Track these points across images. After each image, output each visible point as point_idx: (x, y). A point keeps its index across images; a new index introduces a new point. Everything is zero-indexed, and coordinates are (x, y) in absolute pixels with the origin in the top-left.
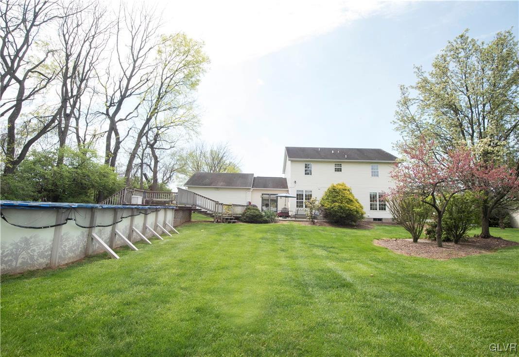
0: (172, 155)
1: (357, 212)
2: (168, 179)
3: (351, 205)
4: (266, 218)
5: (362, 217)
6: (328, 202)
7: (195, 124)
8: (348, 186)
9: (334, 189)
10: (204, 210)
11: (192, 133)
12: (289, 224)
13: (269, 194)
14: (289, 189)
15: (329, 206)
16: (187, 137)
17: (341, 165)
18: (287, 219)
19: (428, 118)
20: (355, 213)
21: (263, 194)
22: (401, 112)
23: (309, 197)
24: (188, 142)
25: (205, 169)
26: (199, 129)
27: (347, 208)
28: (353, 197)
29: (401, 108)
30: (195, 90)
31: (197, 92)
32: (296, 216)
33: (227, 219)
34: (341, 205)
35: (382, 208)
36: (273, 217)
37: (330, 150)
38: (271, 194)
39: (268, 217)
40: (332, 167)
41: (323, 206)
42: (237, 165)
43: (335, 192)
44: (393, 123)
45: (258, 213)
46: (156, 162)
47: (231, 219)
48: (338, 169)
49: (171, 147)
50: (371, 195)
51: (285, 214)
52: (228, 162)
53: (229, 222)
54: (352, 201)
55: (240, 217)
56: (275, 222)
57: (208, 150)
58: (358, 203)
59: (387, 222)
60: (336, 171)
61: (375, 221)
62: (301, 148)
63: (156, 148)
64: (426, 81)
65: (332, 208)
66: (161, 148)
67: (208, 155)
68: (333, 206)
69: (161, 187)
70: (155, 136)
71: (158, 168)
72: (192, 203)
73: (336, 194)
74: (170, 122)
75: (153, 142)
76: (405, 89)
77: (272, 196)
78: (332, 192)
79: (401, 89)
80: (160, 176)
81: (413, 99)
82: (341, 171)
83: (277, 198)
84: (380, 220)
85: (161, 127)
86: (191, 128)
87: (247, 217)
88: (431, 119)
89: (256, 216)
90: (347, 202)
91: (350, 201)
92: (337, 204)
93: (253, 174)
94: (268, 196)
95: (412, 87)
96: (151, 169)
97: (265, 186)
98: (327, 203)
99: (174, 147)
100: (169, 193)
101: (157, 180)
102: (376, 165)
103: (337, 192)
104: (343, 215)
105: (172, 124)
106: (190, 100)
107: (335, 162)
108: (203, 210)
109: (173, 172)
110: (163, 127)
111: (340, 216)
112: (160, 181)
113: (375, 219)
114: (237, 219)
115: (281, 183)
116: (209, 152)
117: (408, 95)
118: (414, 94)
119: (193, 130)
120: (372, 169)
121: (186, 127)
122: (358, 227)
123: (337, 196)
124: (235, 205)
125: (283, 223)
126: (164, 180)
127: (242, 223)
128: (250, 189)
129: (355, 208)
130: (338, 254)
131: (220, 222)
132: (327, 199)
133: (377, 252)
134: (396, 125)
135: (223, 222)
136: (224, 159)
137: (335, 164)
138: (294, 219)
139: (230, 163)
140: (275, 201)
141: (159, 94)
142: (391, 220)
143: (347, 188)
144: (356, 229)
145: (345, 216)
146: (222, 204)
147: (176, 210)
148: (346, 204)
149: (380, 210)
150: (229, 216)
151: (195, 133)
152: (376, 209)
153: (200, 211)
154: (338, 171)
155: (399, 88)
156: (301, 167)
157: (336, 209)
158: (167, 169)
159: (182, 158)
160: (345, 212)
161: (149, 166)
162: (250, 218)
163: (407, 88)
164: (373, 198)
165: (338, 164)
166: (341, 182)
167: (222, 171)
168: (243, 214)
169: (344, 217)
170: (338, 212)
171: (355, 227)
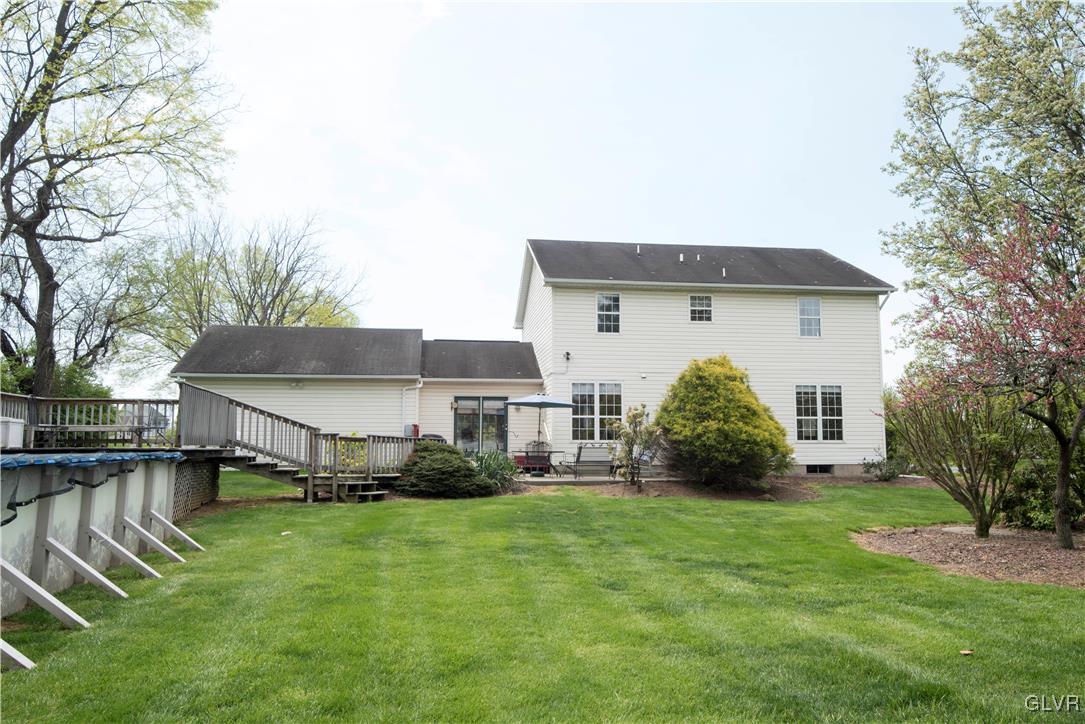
0: (110, 265)
1: (773, 447)
2: (93, 352)
3: (755, 427)
4: (483, 478)
5: (784, 464)
6: (684, 418)
7: (202, 152)
8: (739, 364)
9: (700, 378)
10: (268, 460)
11: (189, 181)
12: (558, 493)
13: (478, 398)
14: (547, 381)
15: (687, 432)
16: (173, 196)
17: (709, 299)
18: (547, 478)
19: (995, 156)
20: (769, 451)
21: (457, 399)
22: (919, 135)
23: (612, 404)
24: (176, 215)
25: (228, 313)
26: (216, 172)
27: (744, 436)
28: (756, 399)
29: (918, 124)
30: (200, 24)
31: (207, 32)
32: (578, 468)
33: (352, 488)
34: (726, 427)
35: (832, 433)
36: (507, 474)
37: (671, 251)
38: (485, 398)
39: (491, 476)
40: (682, 306)
41: (666, 431)
42: (346, 301)
43: (703, 385)
44: (890, 169)
45: (457, 463)
46: (49, 287)
47: (366, 488)
48: (701, 312)
49: (105, 234)
50: (798, 393)
51: (538, 463)
52: (309, 289)
53: (363, 499)
54: (754, 413)
55: (396, 478)
56: (515, 491)
57: (236, 244)
58: (771, 418)
59: (846, 474)
60: (693, 319)
61: (811, 475)
62: (578, 244)
63: (45, 237)
64: (990, 37)
65: (699, 436)
66: (66, 238)
67: (237, 265)
68: (700, 429)
69: (69, 381)
70: (40, 192)
71: (56, 313)
72: (223, 436)
73: (709, 394)
74: (100, 139)
75: (28, 213)
76: (930, 61)
77: (487, 404)
78: (695, 387)
79: (918, 62)
80: (63, 341)
81: (951, 95)
82: (709, 319)
83: (506, 409)
84: (826, 469)
85: (67, 158)
86: (186, 165)
87: (420, 477)
88: (1004, 158)
89: (451, 474)
90: (743, 417)
91: (750, 413)
92: (713, 425)
93: (419, 332)
94: (473, 404)
95: (948, 57)
96: (26, 315)
97: (465, 371)
98: (680, 421)
99: (115, 233)
100: (103, 401)
101: (52, 355)
102: (813, 299)
103: (709, 388)
104: (733, 459)
105: (111, 149)
106: (182, 63)
107: (690, 290)
108: (261, 459)
109: (114, 326)
110: (73, 157)
111: (723, 463)
112: (63, 359)
113: (812, 469)
114: (387, 486)
115: (517, 361)
116: (240, 253)
117: (939, 80)
118: (954, 79)
119: (196, 171)
120: (802, 312)
121: (167, 161)
122: (774, 494)
123: (711, 398)
124: (377, 439)
125: (539, 492)
126: (81, 353)
127: (406, 500)
128: (414, 381)
129: (767, 434)
130: (786, 586)
131: (329, 499)
132: (679, 409)
133: (894, 572)
134: (901, 178)
135: (340, 499)
136: (297, 278)
137: (693, 298)
138: (570, 478)
139: (319, 293)
140: (500, 421)
141: (61, 31)
142: (861, 469)
143: (739, 375)
144: (770, 500)
145: (737, 461)
146: (334, 436)
147: (180, 464)
148: (741, 424)
149: (825, 438)
150: (358, 479)
151: (201, 182)
152: (815, 438)
153: (248, 465)
154: (701, 319)
155: (912, 58)
156: (587, 308)
157: (711, 439)
158: (91, 314)
159: (146, 276)
160: (736, 450)
161: (19, 302)
162: (430, 481)
163: (934, 60)
164: (805, 402)
165: (700, 298)
166: (715, 355)
167: (289, 321)
168: (406, 470)
169: (732, 465)
170: (718, 451)
171: (768, 496)
